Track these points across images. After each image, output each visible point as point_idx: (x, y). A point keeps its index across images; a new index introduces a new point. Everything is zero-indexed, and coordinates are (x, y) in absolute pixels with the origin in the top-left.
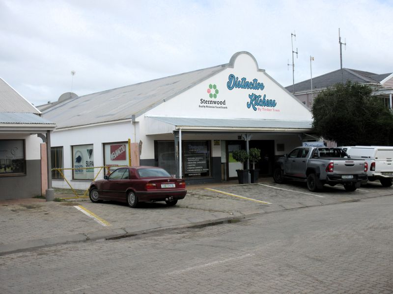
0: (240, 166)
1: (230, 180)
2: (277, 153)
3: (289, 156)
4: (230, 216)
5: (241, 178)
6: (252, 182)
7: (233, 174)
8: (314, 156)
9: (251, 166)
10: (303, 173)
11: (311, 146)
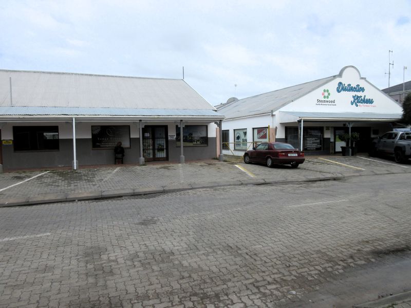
0: (343, 144)
1: (336, 153)
2: (373, 136)
3: (381, 138)
4: (334, 176)
5: (344, 152)
6: (352, 155)
7: (338, 149)
8: (402, 138)
9: (352, 144)
10: (392, 150)
11: (400, 132)
